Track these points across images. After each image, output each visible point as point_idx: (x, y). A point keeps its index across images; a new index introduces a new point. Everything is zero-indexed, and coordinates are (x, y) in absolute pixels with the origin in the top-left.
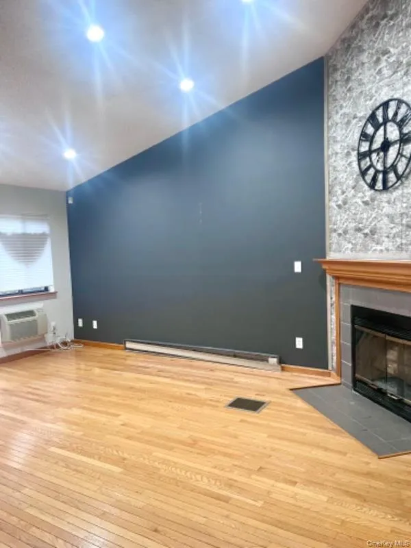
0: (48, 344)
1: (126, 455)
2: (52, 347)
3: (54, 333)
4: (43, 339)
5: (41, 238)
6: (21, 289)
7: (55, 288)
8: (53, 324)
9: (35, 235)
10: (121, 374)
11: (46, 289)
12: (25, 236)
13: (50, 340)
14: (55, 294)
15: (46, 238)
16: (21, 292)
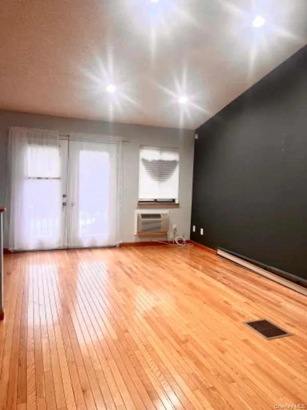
0: (169, 240)
1: (130, 330)
2: (171, 242)
3: (175, 233)
4: (166, 235)
5: (173, 164)
6: (155, 198)
7: (179, 200)
8: (174, 226)
9: (168, 161)
10: (195, 272)
11: (174, 200)
12: (161, 162)
13: (171, 237)
14: (178, 204)
15: (176, 164)
16: (156, 201)
